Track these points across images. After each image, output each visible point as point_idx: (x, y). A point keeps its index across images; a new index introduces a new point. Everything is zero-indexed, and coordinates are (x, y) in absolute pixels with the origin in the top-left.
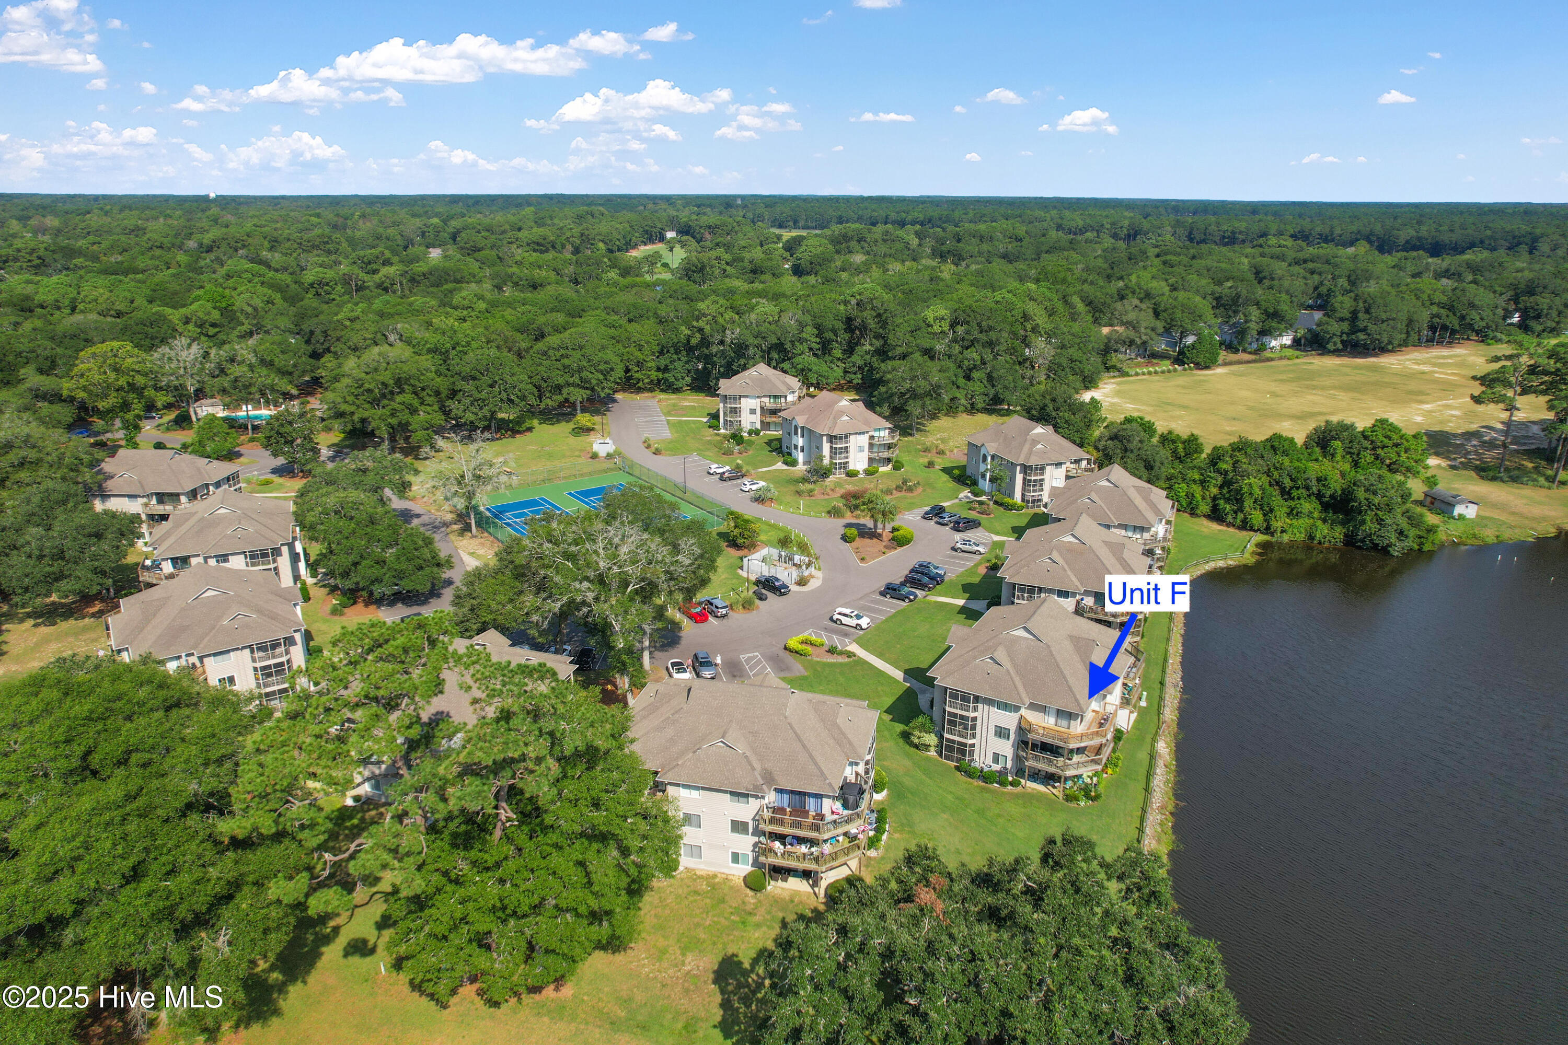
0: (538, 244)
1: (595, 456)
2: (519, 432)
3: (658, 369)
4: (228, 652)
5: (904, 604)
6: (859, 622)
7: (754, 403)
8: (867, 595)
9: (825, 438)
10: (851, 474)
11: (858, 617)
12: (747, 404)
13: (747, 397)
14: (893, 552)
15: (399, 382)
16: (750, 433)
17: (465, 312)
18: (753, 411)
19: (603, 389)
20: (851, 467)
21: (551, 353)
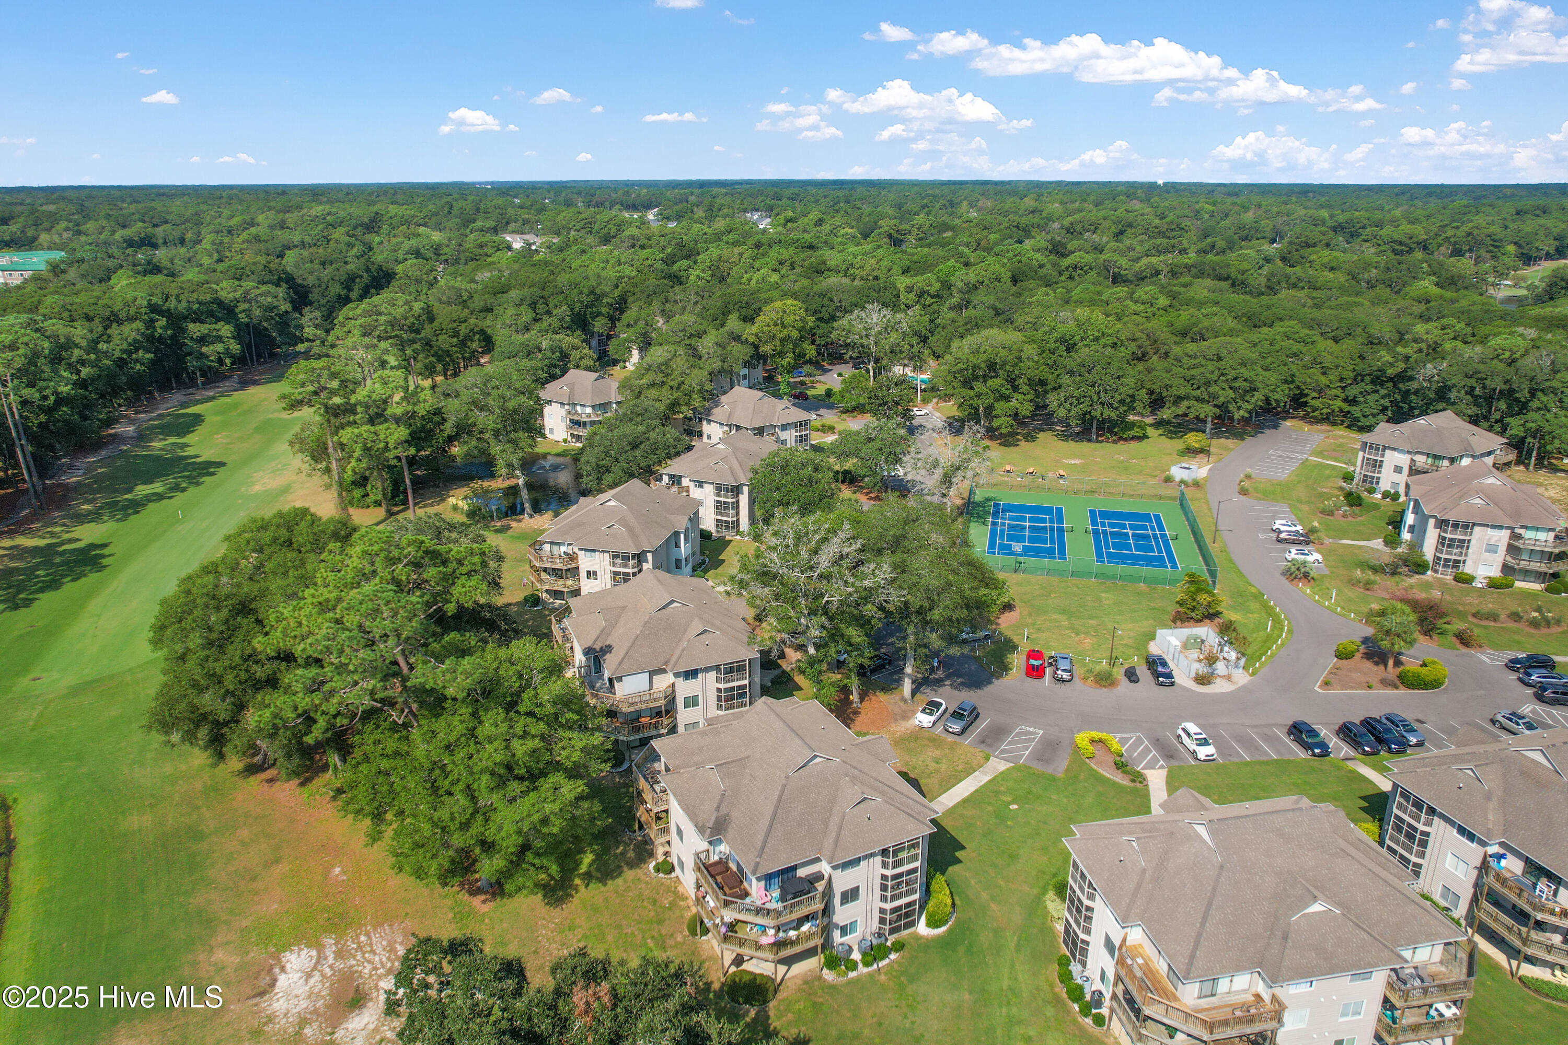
0: (1401, 243)
1: (1168, 480)
2: (1121, 439)
3: (1345, 400)
4: (594, 551)
5: (1302, 754)
6: (1197, 749)
7: (1403, 460)
8: (1270, 726)
9: (1432, 522)
10: (1465, 580)
11: (1204, 742)
12: (1392, 459)
13: (1394, 449)
14: (1389, 691)
15: (992, 366)
16: (1386, 495)
17: (1142, 307)
18: (1398, 470)
19: (1239, 408)
20: (1468, 569)
21: (1185, 360)
